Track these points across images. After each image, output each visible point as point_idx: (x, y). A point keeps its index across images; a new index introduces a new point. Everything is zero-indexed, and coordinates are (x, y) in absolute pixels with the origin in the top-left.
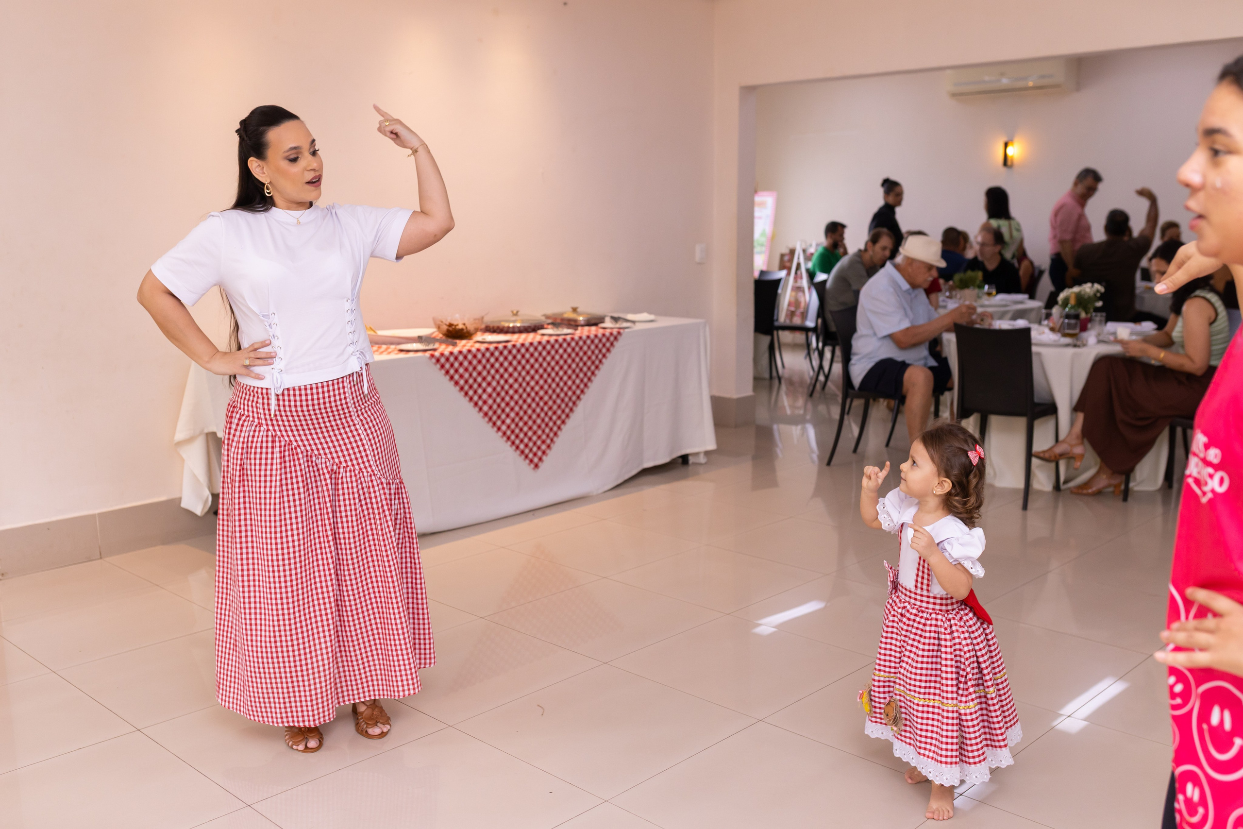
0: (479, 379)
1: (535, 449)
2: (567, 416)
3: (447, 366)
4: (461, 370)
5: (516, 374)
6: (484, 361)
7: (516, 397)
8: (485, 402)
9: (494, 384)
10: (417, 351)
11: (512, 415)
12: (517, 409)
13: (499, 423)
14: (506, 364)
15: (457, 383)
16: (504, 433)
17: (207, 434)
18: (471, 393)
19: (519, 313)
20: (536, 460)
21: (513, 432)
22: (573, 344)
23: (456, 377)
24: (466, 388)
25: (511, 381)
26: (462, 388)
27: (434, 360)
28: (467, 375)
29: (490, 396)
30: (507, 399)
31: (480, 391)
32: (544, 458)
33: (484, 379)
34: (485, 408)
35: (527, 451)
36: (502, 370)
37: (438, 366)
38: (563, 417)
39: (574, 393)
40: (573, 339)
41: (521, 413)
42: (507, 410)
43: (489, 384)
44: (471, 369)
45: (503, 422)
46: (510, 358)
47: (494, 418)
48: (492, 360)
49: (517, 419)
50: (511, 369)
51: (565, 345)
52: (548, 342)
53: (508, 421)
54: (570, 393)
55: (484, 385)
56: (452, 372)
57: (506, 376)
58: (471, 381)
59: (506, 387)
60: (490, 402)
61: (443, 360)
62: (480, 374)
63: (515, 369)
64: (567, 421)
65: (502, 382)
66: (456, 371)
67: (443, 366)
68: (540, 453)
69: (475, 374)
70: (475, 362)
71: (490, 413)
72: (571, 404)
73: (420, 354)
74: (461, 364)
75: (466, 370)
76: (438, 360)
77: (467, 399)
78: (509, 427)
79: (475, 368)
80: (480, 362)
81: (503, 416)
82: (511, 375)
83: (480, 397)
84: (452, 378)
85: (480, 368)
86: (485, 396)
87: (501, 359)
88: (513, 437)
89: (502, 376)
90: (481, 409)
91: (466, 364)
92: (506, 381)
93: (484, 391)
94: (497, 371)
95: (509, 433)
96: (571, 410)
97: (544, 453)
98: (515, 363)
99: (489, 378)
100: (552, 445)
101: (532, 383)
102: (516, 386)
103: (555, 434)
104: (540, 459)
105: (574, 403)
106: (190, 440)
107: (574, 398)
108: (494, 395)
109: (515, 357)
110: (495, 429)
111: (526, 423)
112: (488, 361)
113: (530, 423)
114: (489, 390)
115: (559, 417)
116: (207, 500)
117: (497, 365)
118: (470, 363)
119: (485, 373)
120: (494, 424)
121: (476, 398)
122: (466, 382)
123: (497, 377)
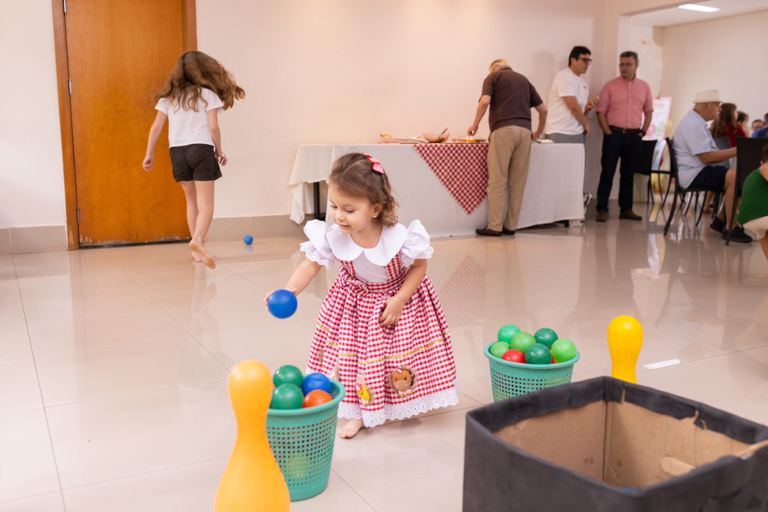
0: (441, 161)
1: (470, 203)
3: (423, 152)
4: (431, 155)
5: (462, 161)
6: (444, 152)
7: (461, 173)
8: (443, 174)
9: (449, 164)
11: (458, 183)
12: (461, 180)
13: (450, 186)
14: (456, 155)
15: (428, 162)
16: (452, 192)
17: (304, 183)
18: (435, 168)
20: (469, 209)
21: (457, 192)
23: (428, 158)
24: (433, 165)
25: (459, 164)
26: (430, 165)
27: (416, 148)
28: (433, 158)
29: (446, 171)
30: (456, 174)
31: (440, 168)
32: (475, 209)
33: (443, 161)
34: (443, 177)
35: (465, 203)
36: (454, 158)
37: (418, 151)
41: (463, 182)
42: (455, 180)
43: (446, 164)
44: (436, 155)
45: (452, 186)
46: (459, 152)
47: (448, 183)
48: (449, 152)
49: (460, 186)
50: (459, 158)
53: (455, 186)
55: (443, 164)
56: (425, 155)
57: (456, 161)
58: (436, 161)
59: (456, 167)
60: (446, 174)
61: (421, 148)
62: (441, 158)
63: (462, 158)
65: (453, 164)
66: (428, 155)
67: (421, 152)
68: (472, 206)
69: (438, 158)
70: (439, 152)
71: (445, 180)
73: (409, 144)
74: (431, 152)
75: (434, 155)
76: (418, 148)
77: (433, 171)
78: (455, 189)
79: (438, 155)
80: (441, 152)
81: (453, 183)
82: (459, 161)
83: (440, 171)
84: (425, 158)
85: (441, 155)
86: (443, 171)
87: (454, 152)
88: (457, 195)
89: (454, 161)
90: (440, 177)
91: (434, 152)
92: (456, 164)
93: (443, 168)
94: (451, 158)
95: (455, 192)
97: (475, 206)
98: (462, 155)
99: (446, 161)
100: (480, 202)
101: (471, 167)
102: (461, 167)
103: (483, 197)
104: (472, 209)
106: (296, 185)
108: (448, 171)
109: (462, 152)
110: (447, 189)
111: (465, 188)
112: (446, 152)
113: (468, 188)
114: (446, 168)
116: (302, 216)
117: (451, 155)
118: (436, 152)
119: (444, 158)
120: (447, 186)
121: (438, 171)
122: (433, 161)
123: (451, 161)
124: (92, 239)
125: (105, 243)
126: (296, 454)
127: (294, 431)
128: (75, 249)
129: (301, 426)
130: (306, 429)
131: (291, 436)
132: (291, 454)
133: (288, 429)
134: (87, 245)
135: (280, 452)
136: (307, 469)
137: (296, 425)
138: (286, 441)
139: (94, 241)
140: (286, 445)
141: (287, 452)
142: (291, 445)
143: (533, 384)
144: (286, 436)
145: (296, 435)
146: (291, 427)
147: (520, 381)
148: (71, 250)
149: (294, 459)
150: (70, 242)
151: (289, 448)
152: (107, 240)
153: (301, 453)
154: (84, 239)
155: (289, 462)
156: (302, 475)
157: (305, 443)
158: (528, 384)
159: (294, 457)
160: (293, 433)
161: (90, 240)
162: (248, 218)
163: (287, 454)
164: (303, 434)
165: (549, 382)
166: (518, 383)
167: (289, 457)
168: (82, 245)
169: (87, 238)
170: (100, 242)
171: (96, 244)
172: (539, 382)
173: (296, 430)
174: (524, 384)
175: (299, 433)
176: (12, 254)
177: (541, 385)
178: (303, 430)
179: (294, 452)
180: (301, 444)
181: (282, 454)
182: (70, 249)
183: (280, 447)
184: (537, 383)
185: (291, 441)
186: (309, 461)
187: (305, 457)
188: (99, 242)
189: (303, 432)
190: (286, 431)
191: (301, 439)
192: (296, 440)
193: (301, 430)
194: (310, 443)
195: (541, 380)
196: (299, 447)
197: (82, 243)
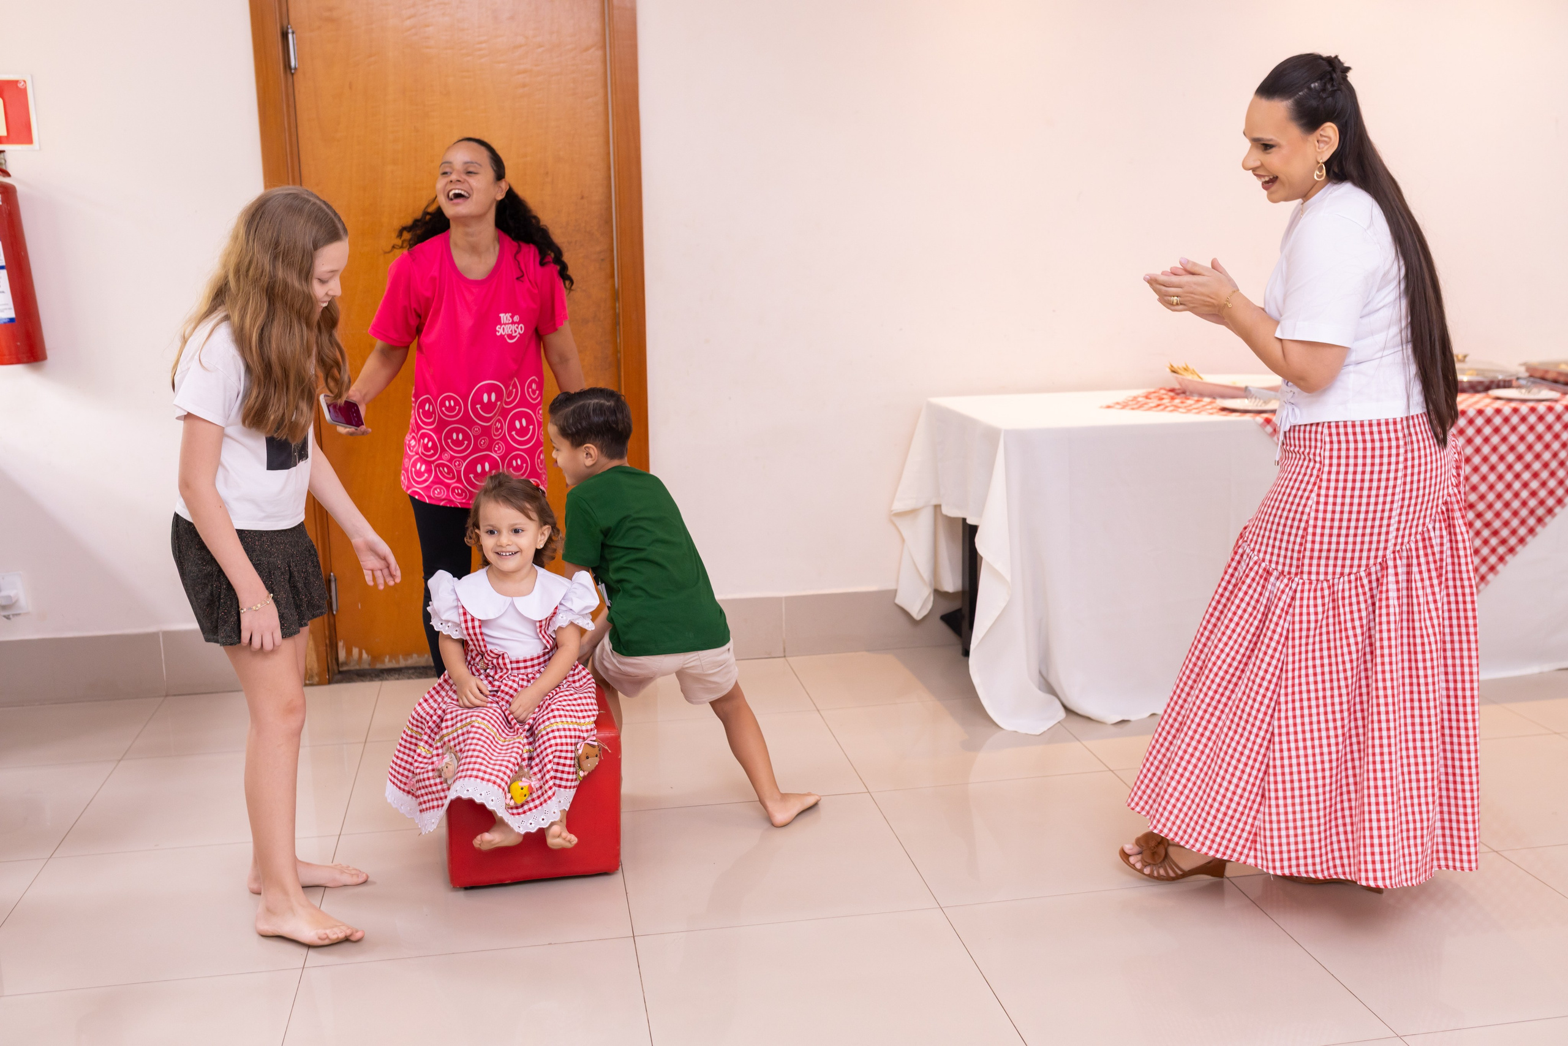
2: (1522, 541)
10: (1245, 412)
17: (935, 507)
19: (1467, 359)
22: (1550, 418)
27: (1268, 429)
38: (1513, 541)
39: (1542, 503)
40: (1550, 409)
51: (1532, 419)
52: (1498, 411)
54: (1532, 503)
64: (1519, 548)
72: (1532, 521)
73: (1247, 417)
96: (1531, 531)
103: (1492, 569)
105: (1540, 520)
106: (913, 512)
107: (1540, 512)
115: (1503, 542)
116: (927, 597)
124: (367, 653)
125: (402, 663)
128: (320, 683)
134: (357, 667)
139: (375, 658)
148: (312, 685)
150: (308, 667)
152: (407, 655)
154: (349, 652)
161: (365, 655)
162: (778, 600)
168: (345, 668)
169: (355, 651)
170: (390, 661)
171: (379, 666)
176: (167, 696)
182: (307, 682)
188: (387, 660)
197: (345, 663)
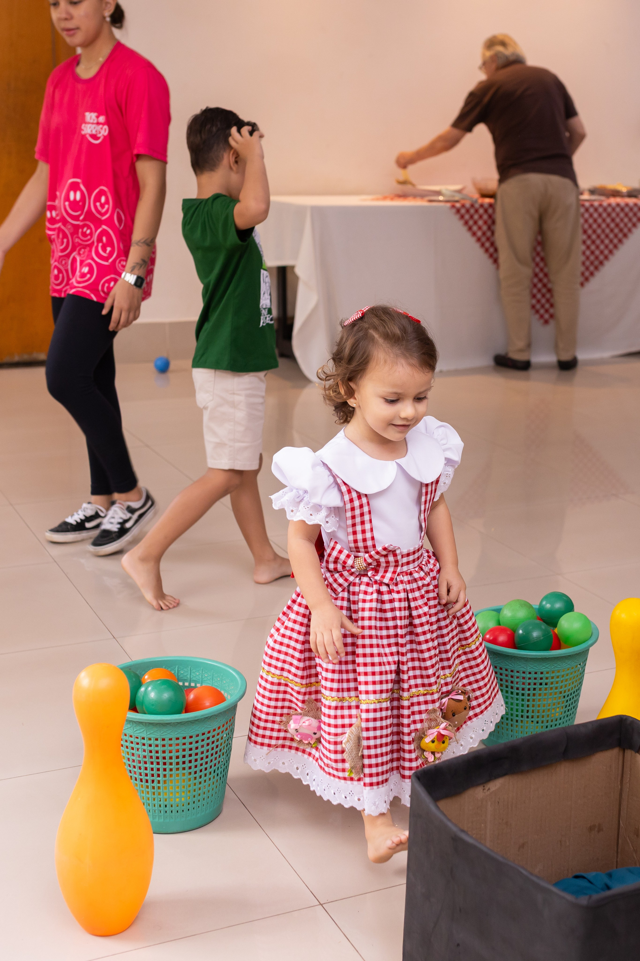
126: (174, 771)
127: (171, 742)
129: (181, 736)
130: (188, 740)
131: (167, 748)
132: (167, 772)
133: (164, 740)
135: (152, 769)
136: (190, 791)
137: (174, 736)
138: (160, 755)
140: (161, 761)
141: (161, 770)
142: (167, 761)
143: (524, 678)
144: (160, 749)
145: (174, 748)
146: (167, 737)
147: (507, 673)
149: (173, 778)
151: (165, 764)
153: (181, 771)
155: (165, 782)
156: (183, 799)
157: (187, 759)
158: (518, 677)
159: (171, 775)
160: (170, 745)
163: (161, 772)
164: (184, 747)
165: (547, 675)
166: (504, 675)
167: (165, 776)
172: (533, 676)
173: (174, 742)
174: (512, 677)
175: (178, 745)
177: (535, 679)
178: (184, 741)
179: (171, 770)
180: (181, 760)
181: (155, 772)
183: (152, 763)
184: (529, 676)
185: (167, 755)
186: (193, 781)
187: (187, 777)
189: (184, 744)
190: (159, 742)
191: (181, 754)
192: (174, 754)
193: (181, 741)
194: (193, 758)
195: (536, 673)
196: (178, 763)
